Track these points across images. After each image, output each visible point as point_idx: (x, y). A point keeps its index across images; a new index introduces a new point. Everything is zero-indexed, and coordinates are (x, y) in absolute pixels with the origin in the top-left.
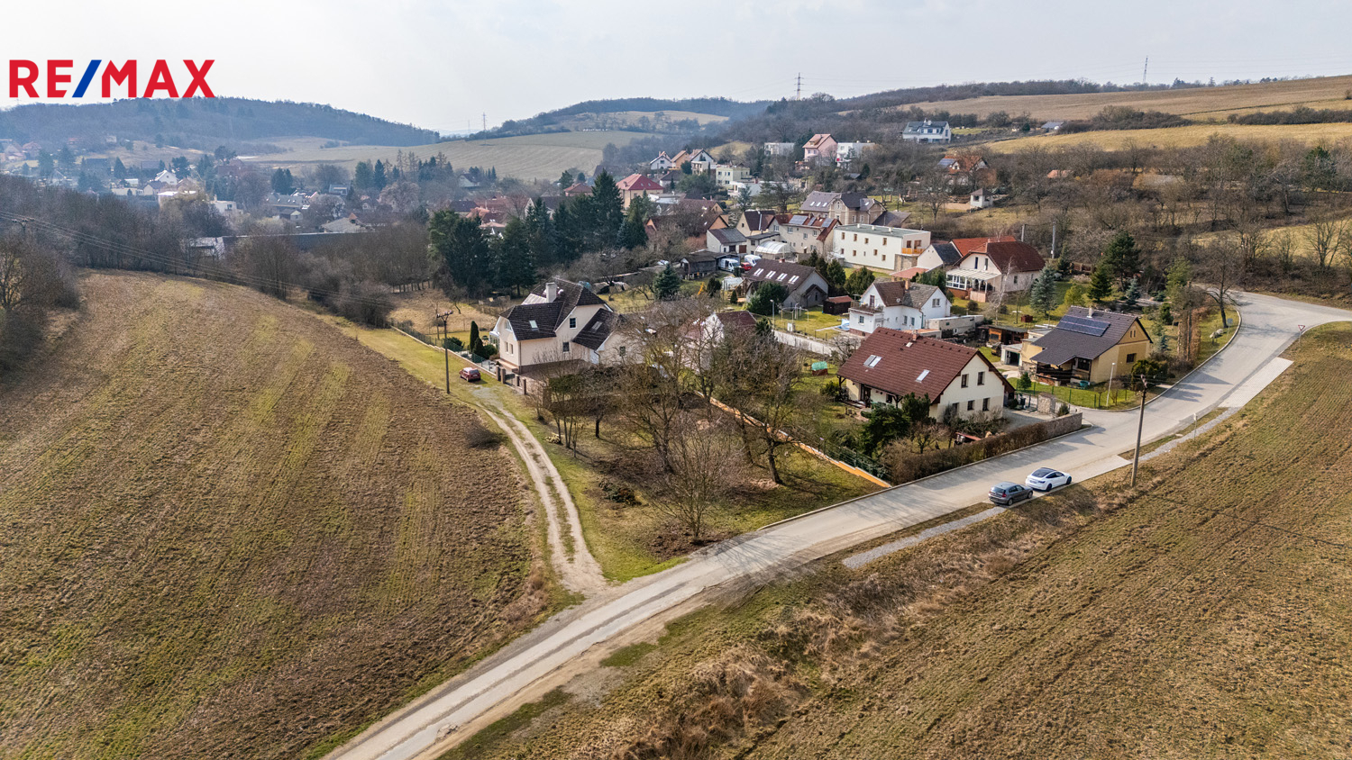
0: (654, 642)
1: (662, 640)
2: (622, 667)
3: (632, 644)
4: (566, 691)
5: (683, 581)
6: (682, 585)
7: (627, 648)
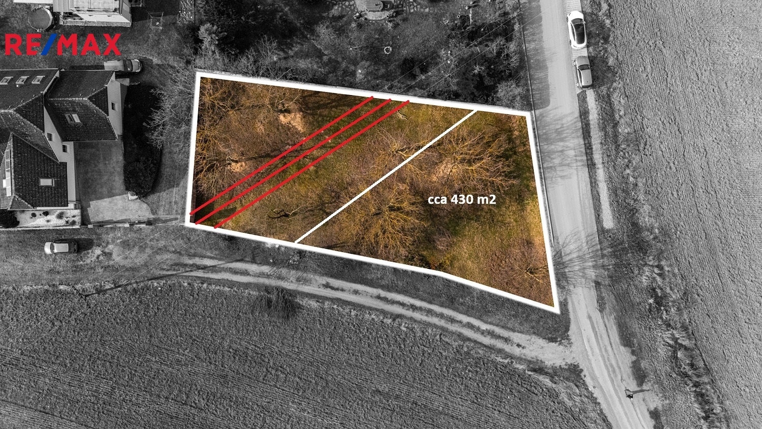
0: (634, 358)
1: (633, 353)
2: (646, 380)
3: (631, 367)
4: (652, 408)
5: (586, 315)
6: (590, 318)
7: (632, 371)
